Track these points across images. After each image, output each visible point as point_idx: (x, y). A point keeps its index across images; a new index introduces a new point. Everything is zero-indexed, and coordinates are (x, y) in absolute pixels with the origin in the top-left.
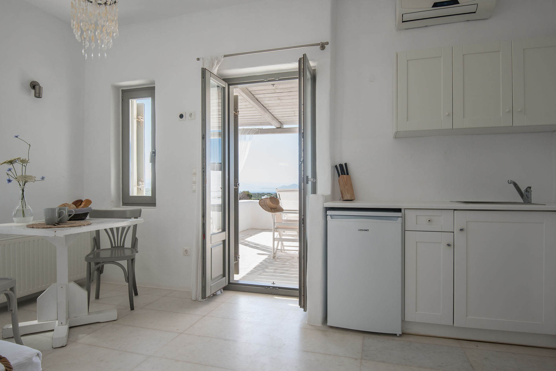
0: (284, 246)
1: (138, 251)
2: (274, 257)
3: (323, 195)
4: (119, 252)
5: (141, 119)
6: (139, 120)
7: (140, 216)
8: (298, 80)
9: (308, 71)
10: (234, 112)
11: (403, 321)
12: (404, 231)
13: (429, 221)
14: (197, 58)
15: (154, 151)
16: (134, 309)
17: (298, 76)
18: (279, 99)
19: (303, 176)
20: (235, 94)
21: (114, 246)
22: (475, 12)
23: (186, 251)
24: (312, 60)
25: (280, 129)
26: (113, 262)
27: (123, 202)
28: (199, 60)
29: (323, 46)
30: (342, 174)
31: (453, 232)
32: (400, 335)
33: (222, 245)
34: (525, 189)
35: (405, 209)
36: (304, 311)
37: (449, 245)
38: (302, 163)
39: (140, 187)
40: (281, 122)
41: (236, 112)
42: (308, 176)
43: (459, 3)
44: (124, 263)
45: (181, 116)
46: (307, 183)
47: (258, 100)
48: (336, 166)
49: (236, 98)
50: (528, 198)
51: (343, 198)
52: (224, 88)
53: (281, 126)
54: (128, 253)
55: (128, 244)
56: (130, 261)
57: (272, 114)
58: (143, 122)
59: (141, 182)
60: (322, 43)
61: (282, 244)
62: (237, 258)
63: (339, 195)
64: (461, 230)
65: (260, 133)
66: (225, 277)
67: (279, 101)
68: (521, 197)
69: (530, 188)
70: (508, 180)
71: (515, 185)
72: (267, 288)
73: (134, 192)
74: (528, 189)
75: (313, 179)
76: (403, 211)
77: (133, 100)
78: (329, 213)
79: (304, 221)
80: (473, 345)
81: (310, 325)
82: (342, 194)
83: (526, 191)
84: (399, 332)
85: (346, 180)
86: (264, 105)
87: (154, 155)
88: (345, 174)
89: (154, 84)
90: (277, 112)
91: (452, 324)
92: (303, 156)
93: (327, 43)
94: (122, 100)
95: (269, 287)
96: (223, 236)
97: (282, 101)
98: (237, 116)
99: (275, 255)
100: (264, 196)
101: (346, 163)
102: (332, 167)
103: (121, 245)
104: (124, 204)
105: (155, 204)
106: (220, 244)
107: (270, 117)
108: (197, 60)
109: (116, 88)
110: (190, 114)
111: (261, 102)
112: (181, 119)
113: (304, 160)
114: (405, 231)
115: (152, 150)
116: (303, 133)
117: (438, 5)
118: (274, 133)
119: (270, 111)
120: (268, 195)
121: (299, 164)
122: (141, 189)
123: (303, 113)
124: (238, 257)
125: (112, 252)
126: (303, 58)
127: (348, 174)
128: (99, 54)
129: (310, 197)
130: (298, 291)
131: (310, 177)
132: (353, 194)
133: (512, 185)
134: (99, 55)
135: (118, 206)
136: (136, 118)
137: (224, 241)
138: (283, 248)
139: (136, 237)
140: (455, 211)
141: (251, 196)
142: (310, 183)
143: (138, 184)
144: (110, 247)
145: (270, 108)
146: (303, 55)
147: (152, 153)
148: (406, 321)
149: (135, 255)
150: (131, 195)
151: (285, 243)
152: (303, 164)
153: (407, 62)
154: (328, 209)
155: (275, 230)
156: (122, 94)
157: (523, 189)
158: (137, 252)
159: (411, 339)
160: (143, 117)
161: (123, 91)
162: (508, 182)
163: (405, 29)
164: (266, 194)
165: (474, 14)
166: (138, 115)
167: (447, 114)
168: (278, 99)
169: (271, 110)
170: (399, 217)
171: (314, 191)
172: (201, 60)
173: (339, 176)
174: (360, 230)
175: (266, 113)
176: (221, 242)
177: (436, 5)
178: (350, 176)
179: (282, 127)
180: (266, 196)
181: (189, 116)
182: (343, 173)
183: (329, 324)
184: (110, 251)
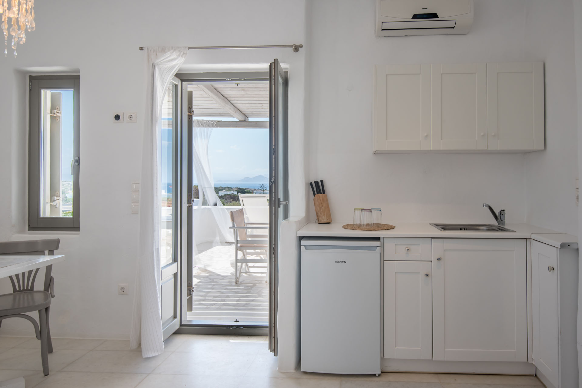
0: (250, 267)
1: (55, 294)
2: (237, 282)
3: (296, 222)
4: (26, 297)
5: (58, 114)
6: (54, 115)
7: (57, 248)
8: (268, 81)
9: (279, 76)
10: (188, 113)
11: (382, 359)
12: (382, 260)
13: (408, 250)
14: (140, 48)
15: (78, 159)
16: (48, 374)
17: (268, 78)
18: (244, 90)
19: (274, 199)
20: (189, 90)
21: (18, 289)
22: (454, 28)
23: (123, 288)
24: (284, 62)
25: (244, 123)
26: (19, 315)
27: (29, 226)
28: (142, 50)
29: (296, 49)
30: (317, 194)
31: (431, 261)
32: (379, 375)
33: (173, 280)
34: (499, 211)
35: (383, 237)
36: (275, 355)
37: (427, 275)
38: (272, 184)
39: (55, 203)
40: (245, 114)
41: (191, 113)
42: (280, 199)
43: (438, 17)
44: (35, 315)
45: (117, 117)
46: (279, 207)
47: (216, 90)
48: (311, 184)
49: (190, 95)
50: (502, 220)
51: (319, 221)
52: (176, 86)
53: (245, 119)
54: (39, 299)
55: (39, 285)
56: (44, 311)
57: (234, 105)
58: (60, 117)
59: (57, 197)
60: (296, 45)
61: (247, 265)
62: (190, 292)
63: (314, 217)
64: (439, 259)
65: (219, 127)
66: (176, 319)
67: (242, 93)
68: (496, 219)
69: (504, 211)
70: (484, 204)
71: (491, 209)
72: (229, 328)
73: (46, 211)
74: (502, 212)
75: (285, 202)
76: (381, 239)
77: (45, 90)
78: (303, 242)
79: (275, 251)
80: (451, 378)
81: (281, 372)
82: (318, 216)
83: (501, 213)
84: (378, 372)
85: (321, 200)
86: (225, 95)
87: (76, 164)
88: (321, 193)
89: (79, 72)
90: (240, 104)
91: (431, 358)
92: (274, 176)
93: (301, 46)
94: (30, 90)
95: (232, 326)
96: (175, 268)
97: (246, 92)
98: (192, 116)
99: (238, 280)
100: (221, 190)
101: (322, 180)
102: (306, 184)
103: (29, 288)
104: (32, 228)
105: (79, 228)
106: (171, 279)
107: (232, 109)
108: (140, 50)
109: (22, 73)
110: (129, 116)
111: (221, 92)
112: (117, 121)
113: (275, 180)
114: (384, 261)
115: (74, 158)
116: (275, 149)
117: (418, 16)
118: (236, 127)
119: (232, 102)
120: (228, 189)
121: (269, 185)
122: (57, 207)
123: (274, 126)
124: (192, 290)
125: (14, 299)
126: (274, 63)
127: (324, 193)
128: (6, 50)
129: (282, 223)
130: (268, 329)
131: (281, 200)
132: (329, 216)
133: (487, 208)
134: (6, 52)
135: (22, 231)
136: (50, 113)
137: (175, 275)
138: (248, 269)
139: (52, 275)
140: (433, 239)
142: (281, 206)
143: (52, 200)
144: (12, 292)
145: (232, 99)
146: (275, 60)
147: (75, 162)
148: (386, 359)
149: (49, 303)
150: (42, 216)
151: (250, 264)
152: (274, 185)
153: (386, 77)
154: (301, 238)
155: (238, 249)
156: (30, 81)
157: (497, 212)
158: (53, 296)
159: (391, 377)
160: (60, 111)
161: (31, 77)
162: (484, 206)
163: (385, 37)
164: (224, 189)
165: (453, 29)
166: (53, 108)
167: (426, 134)
168: (242, 90)
169: (234, 101)
170: (378, 247)
171: (286, 216)
172: (145, 50)
173: (314, 195)
174: (337, 262)
175: (227, 105)
176: (172, 277)
177: (416, 16)
178: (326, 195)
179: (246, 121)
180: (225, 190)
181: (129, 117)
182: (319, 192)
183: (303, 369)
184: (11, 298)
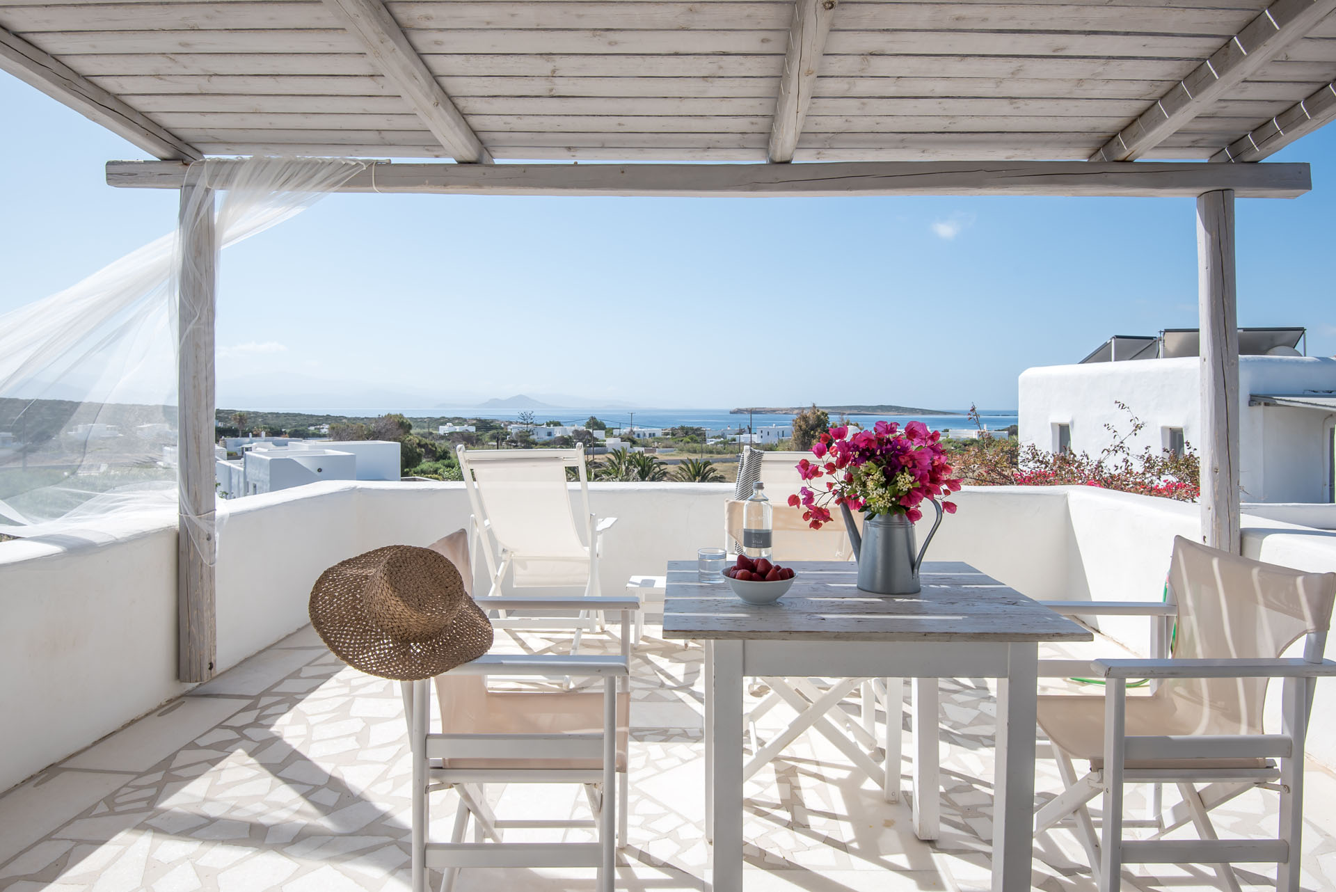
40: (483, 136)
53: (481, 155)
100: (444, 424)
120: (457, 421)
141: (410, 427)
180: (451, 424)
